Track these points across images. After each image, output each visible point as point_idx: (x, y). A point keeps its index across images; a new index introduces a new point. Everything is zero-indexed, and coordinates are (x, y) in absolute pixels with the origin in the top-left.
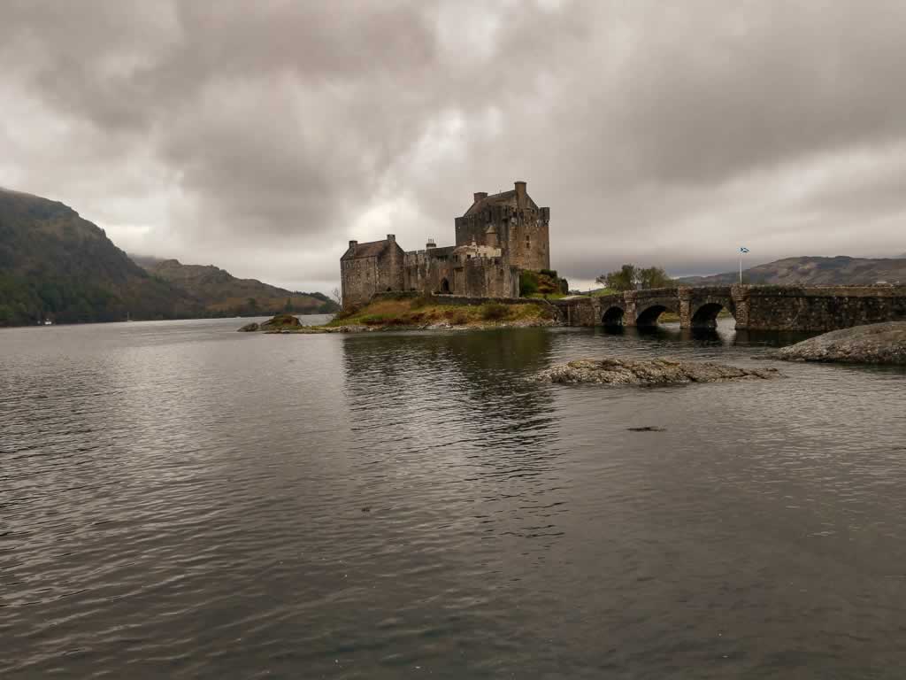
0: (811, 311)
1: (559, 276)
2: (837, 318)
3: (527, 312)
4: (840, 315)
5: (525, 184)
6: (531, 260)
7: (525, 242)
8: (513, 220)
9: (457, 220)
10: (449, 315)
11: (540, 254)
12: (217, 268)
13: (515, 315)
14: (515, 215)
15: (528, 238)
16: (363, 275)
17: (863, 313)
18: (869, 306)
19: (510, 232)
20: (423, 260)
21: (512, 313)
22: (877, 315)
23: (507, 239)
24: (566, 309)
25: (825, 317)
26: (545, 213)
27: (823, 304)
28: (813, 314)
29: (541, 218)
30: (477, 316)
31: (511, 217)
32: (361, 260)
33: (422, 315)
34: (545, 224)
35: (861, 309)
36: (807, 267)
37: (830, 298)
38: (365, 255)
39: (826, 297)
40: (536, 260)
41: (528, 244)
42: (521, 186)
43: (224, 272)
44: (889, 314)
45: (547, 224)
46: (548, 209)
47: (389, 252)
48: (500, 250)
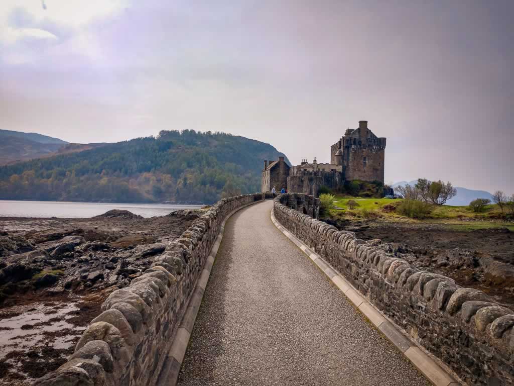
5: (367, 122)
6: (367, 173)
7: (362, 161)
8: (353, 146)
11: (375, 170)
14: (355, 143)
15: (365, 159)
19: (351, 155)
23: (348, 159)
26: (381, 142)
29: (378, 145)
31: (352, 145)
40: (370, 173)
41: (365, 163)
42: (363, 124)
45: (383, 150)
46: (385, 138)
48: (341, 167)
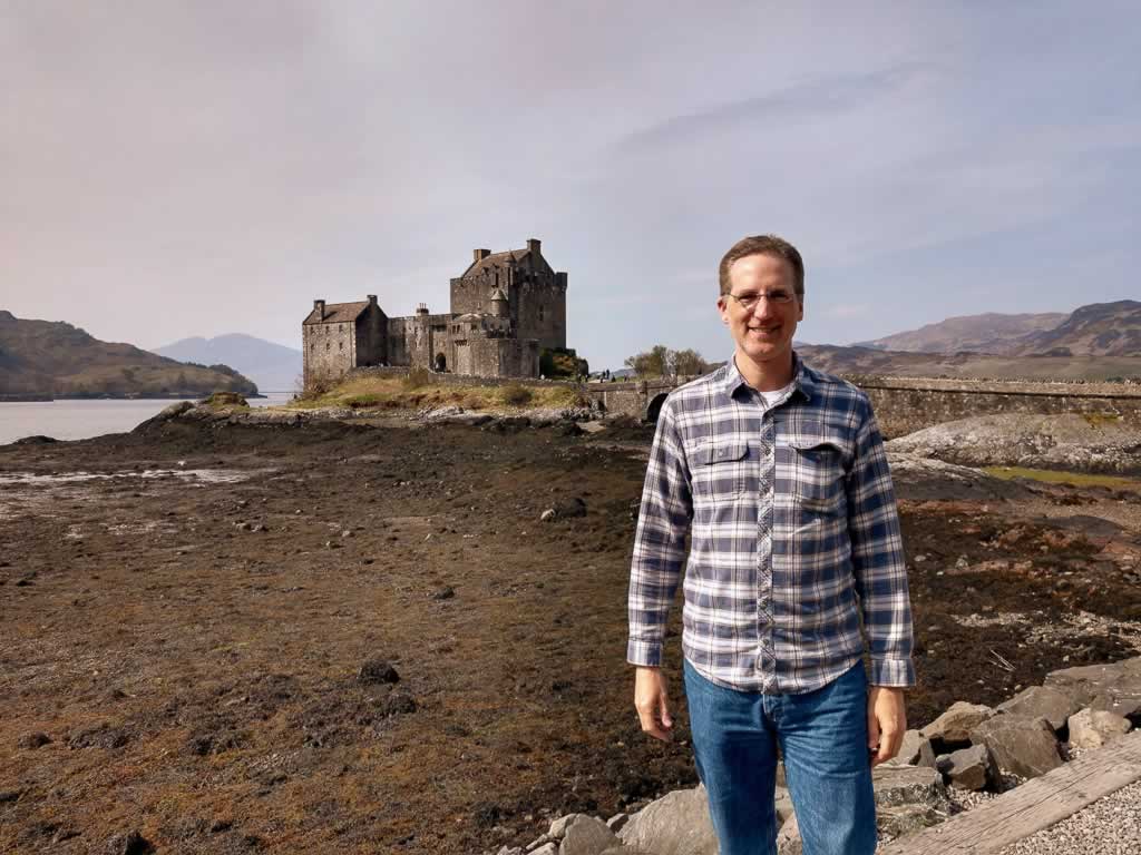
0: (893, 403)
1: (578, 355)
2: (919, 412)
3: (555, 398)
4: (922, 409)
5: (539, 242)
6: (545, 334)
7: (539, 313)
8: (525, 285)
9: (453, 281)
10: (457, 397)
11: (556, 327)
12: (70, 326)
13: (541, 400)
14: (527, 279)
15: (541, 309)
16: (335, 345)
17: (947, 407)
18: (953, 400)
19: (521, 299)
20: (413, 329)
21: (537, 398)
22: (961, 409)
23: (517, 307)
24: (602, 395)
25: (908, 410)
26: (561, 279)
27: (906, 395)
28: (895, 407)
29: (557, 285)
30: (494, 399)
31: (522, 282)
32: (332, 326)
33: (424, 396)
34: (562, 294)
35: (945, 403)
36: (822, 357)
37: (914, 390)
38: (338, 319)
39: (909, 389)
40: (550, 334)
41: (541, 316)
42: (534, 245)
43: (81, 331)
44: (973, 409)
45: (564, 293)
46: (566, 274)
47: (369, 317)
